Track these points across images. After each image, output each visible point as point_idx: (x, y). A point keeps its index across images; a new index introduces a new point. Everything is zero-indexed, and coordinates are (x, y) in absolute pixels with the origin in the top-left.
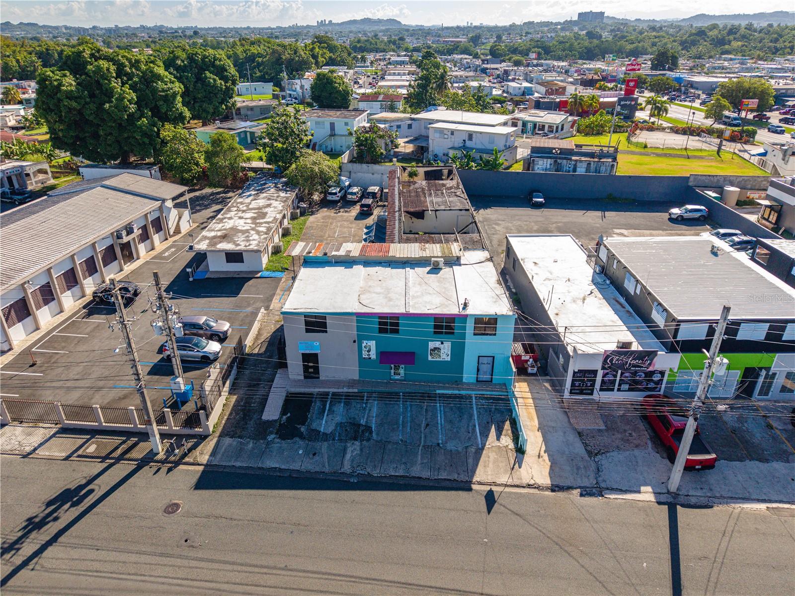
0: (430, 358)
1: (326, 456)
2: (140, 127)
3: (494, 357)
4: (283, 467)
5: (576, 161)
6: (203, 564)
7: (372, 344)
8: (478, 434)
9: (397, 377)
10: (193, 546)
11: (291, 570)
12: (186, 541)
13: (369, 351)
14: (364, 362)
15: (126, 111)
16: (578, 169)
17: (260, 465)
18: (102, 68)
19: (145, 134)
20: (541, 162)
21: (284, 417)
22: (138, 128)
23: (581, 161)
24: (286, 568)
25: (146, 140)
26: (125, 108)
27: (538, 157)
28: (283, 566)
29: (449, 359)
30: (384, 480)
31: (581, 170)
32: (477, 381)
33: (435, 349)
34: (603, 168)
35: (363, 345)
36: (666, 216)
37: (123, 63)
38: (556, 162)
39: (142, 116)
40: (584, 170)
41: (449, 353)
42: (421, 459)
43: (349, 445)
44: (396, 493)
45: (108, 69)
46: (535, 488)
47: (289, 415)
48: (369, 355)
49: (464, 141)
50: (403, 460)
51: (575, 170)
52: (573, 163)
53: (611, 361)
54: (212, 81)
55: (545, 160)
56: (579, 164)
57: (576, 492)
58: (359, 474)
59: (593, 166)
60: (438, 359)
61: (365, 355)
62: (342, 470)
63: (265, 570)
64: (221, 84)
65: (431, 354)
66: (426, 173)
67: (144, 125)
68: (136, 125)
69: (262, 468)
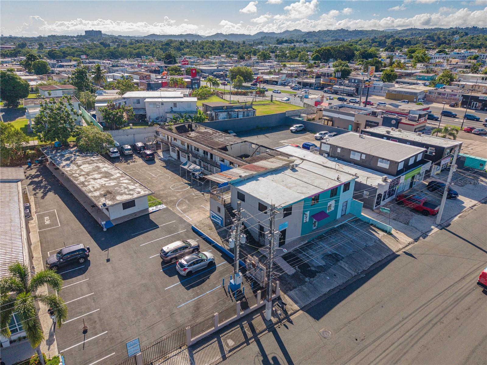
1: (340, 274)
3: (347, 201)
5: (238, 111)
6: (379, 342)
7: (308, 213)
8: (370, 235)
9: (315, 228)
10: (362, 340)
11: (406, 318)
12: (357, 340)
16: (239, 116)
20: (221, 115)
21: (297, 269)
23: (240, 111)
24: (404, 319)
27: (219, 112)
28: (401, 319)
29: (334, 209)
30: (372, 269)
31: (241, 116)
32: (341, 216)
33: (330, 205)
34: (250, 114)
36: (289, 131)
38: (228, 113)
40: (242, 116)
41: (334, 206)
43: (339, 264)
44: (383, 270)
46: (411, 244)
48: (306, 220)
51: (238, 117)
52: (236, 113)
53: (391, 185)
55: (223, 113)
56: (239, 113)
57: (421, 238)
59: (246, 113)
60: (330, 211)
63: (400, 325)
65: (328, 209)
66: (177, 128)
69: (325, 294)
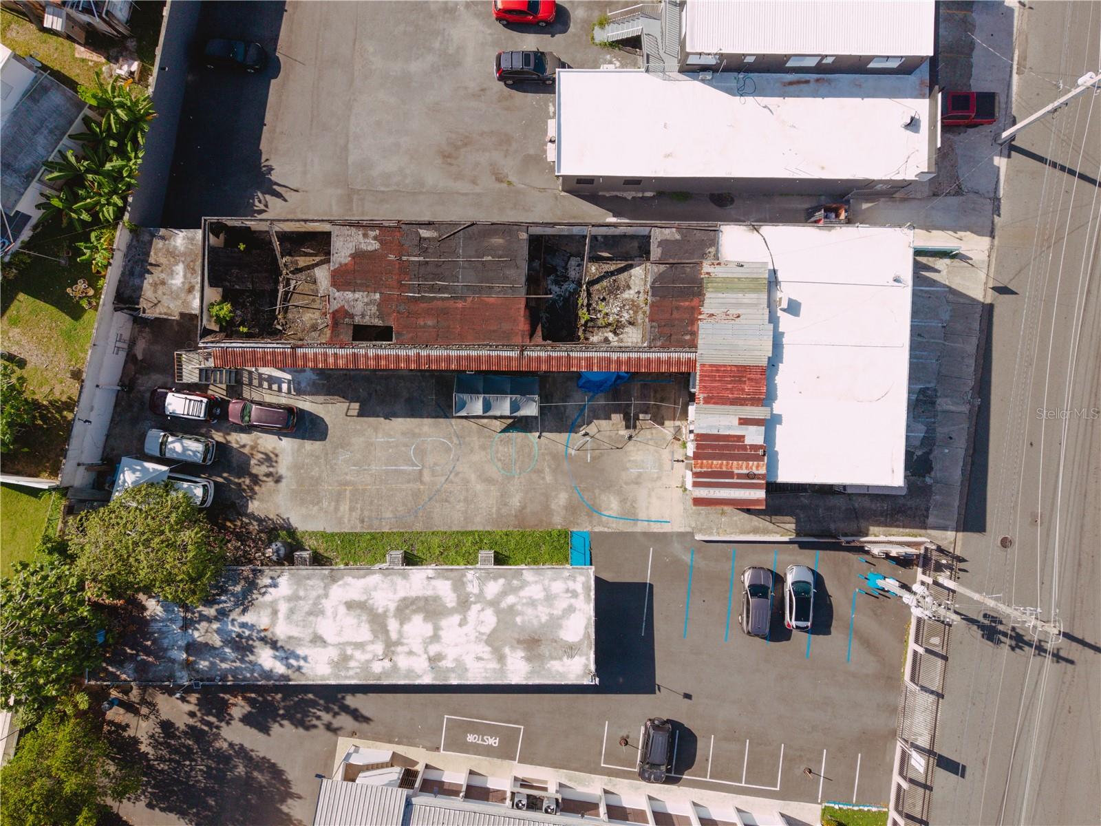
1: (952, 428)
30: (980, 376)
42: (959, 343)
43: (940, 409)
46: (991, 252)
50: (959, 359)
57: (996, 219)
58: (971, 398)
62: (967, 412)
69: (962, 481)
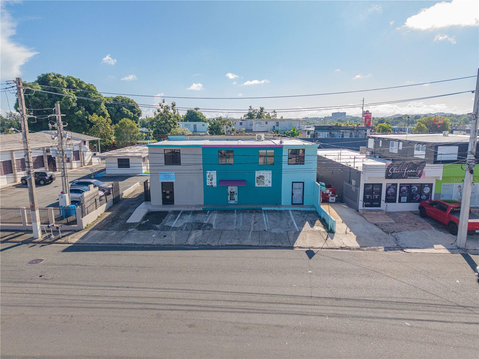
0: (256, 185)
1: (174, 238)
2: (77, 116)
3: (303, 183)
4: (138, 243)
5: (343, 132)
7: (214, 174)
8: (296, 226)
9: (232, 202)
12: (41, 276)
13: (211, 180)
14: (208, 189)
15: (69, 105)
16: (345, 136)
17: (119, 243)
18: (59, 82)
19: (79, 120)
21: (144, 222)
22: (76, 116)
23: (346, 132)
25: (80, 123)
26: (69, 104)
27: (319, 132)
29: (270, 185)
30: (221, 247)
31: (347, 136)
32: (292, 204)
33: (260, 177)
34: (360, 136)
35: (208, 174)
37: (71, 82)
38: (330, 133)
39: (80, 109)
41: (271, 180)
42: (251, 237)
43: (193, 232)
45: (62, 83)
46: (347, 249)
47: (148, 220)
48: (211, 183)
49: (274, 127)
50: (237, 238)
51: (343, 136)
52: (341, 133)
53: (392, 170)
54: (126, 112)
55: (324, 133)
56: (345, 134)
58: (200, 245)
59: (353, 134)
60: (263, 186)
61: (208, 184)
62: (187, 243)
64: (131, 114)
65: (257, 182)
67: (79, 114)
68: (75, 114)
